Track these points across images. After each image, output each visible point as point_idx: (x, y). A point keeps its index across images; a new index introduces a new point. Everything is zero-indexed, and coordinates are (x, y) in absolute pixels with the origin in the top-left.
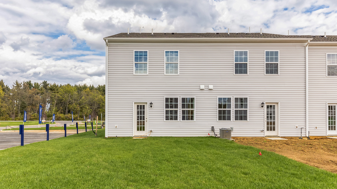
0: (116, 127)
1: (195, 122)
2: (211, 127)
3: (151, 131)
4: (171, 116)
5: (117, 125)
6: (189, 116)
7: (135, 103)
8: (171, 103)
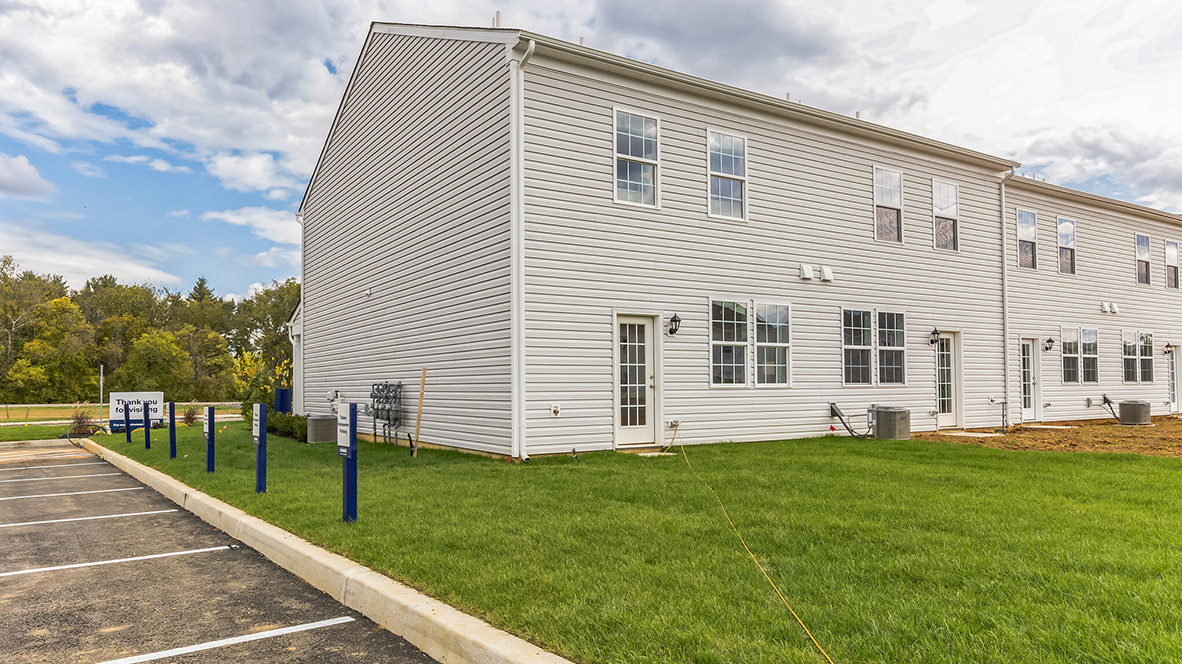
0: (556, 412)
1: (790, 388)
2: (828, 406)
3: (674, 426)
4: (727, 368)
5: (559, 404)
6: (774, 369)
7: (618, 315)
8: (727, 320)
